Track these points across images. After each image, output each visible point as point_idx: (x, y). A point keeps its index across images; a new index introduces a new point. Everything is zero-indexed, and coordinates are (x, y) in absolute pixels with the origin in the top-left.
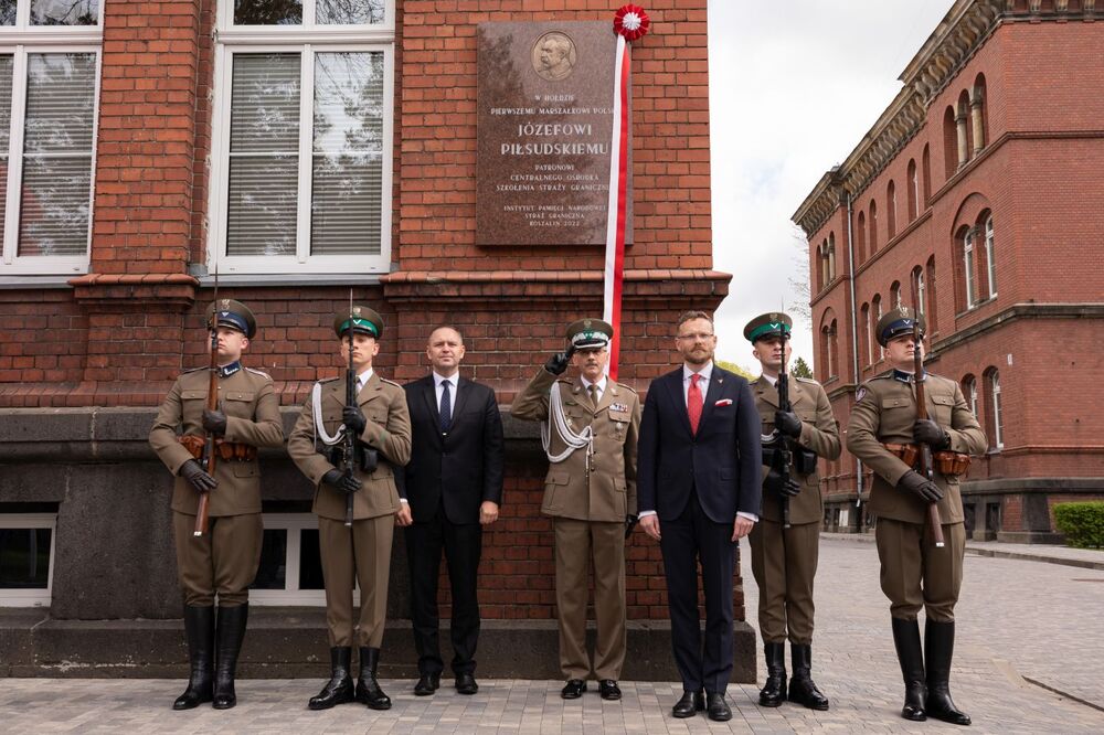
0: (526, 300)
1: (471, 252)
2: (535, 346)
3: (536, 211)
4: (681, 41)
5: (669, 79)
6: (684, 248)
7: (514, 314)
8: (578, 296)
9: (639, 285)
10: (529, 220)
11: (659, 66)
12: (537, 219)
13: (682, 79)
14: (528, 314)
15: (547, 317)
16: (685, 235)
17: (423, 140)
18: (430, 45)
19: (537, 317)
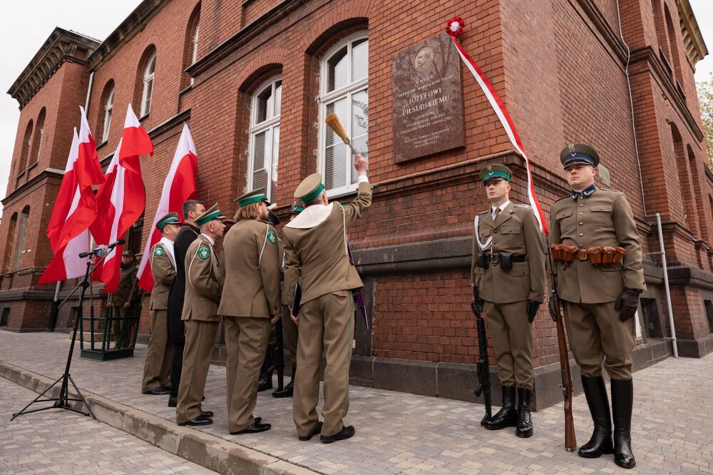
0: (415, 187)
1: (395, 168)
2: (423, 211)
3: (418, 140)
4: (486, 27)
5: (481, 50)
6: (493, 142)
7: (413, 196)
8: (438, 180)
9: (466, 168)
10: (415, 145)
11: (476, 45)
12: (418, 144)
13: (487, 47)
14: (419, 194)
15: (427, 194)
16: (493, 134)
17: (376, 120)
18: (378, 74)
19: (423, 195)
